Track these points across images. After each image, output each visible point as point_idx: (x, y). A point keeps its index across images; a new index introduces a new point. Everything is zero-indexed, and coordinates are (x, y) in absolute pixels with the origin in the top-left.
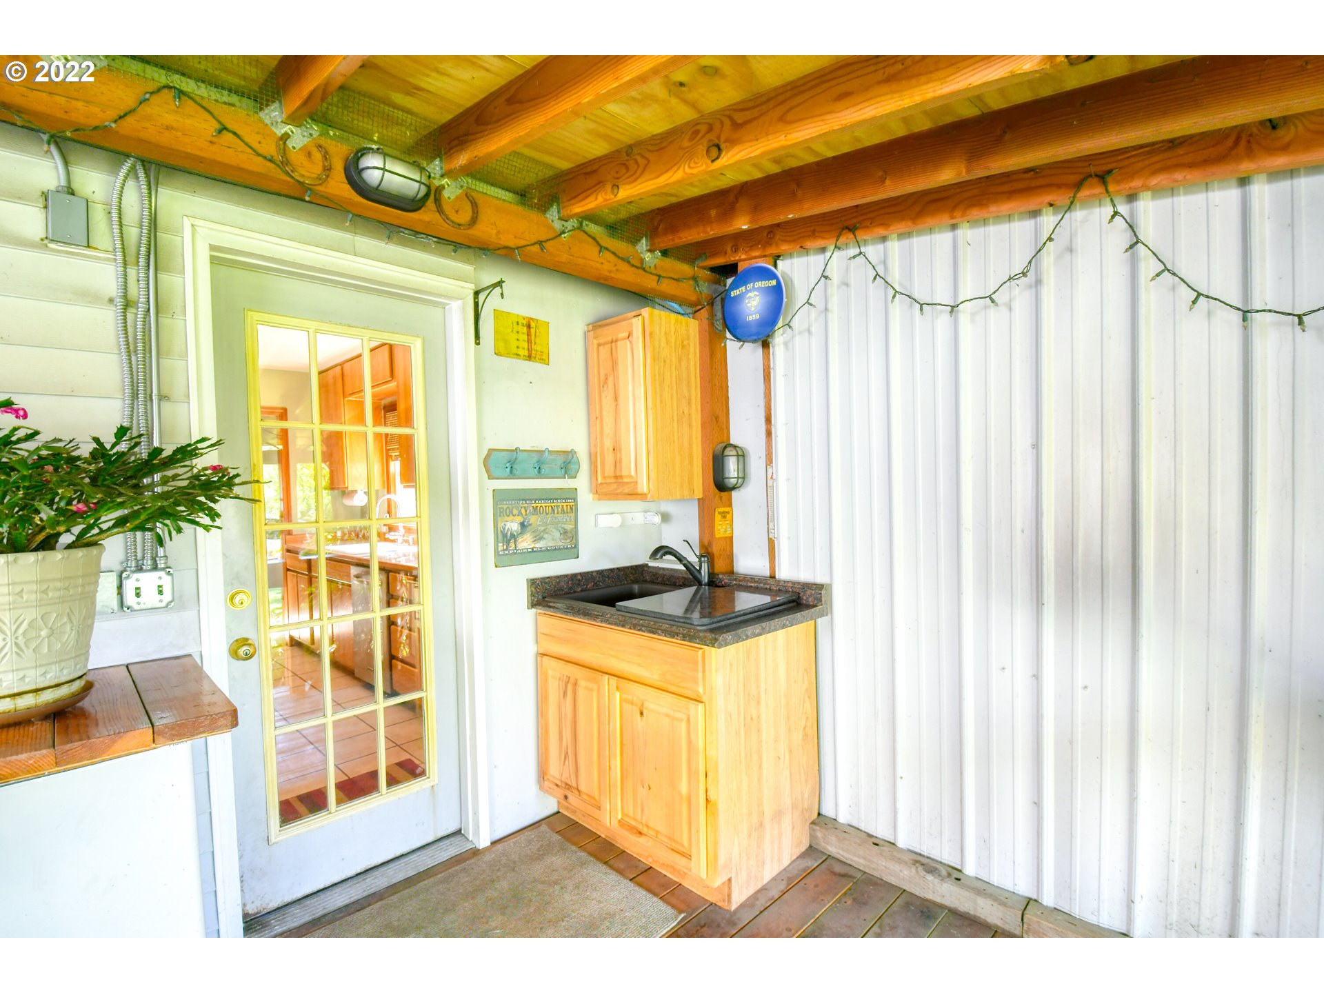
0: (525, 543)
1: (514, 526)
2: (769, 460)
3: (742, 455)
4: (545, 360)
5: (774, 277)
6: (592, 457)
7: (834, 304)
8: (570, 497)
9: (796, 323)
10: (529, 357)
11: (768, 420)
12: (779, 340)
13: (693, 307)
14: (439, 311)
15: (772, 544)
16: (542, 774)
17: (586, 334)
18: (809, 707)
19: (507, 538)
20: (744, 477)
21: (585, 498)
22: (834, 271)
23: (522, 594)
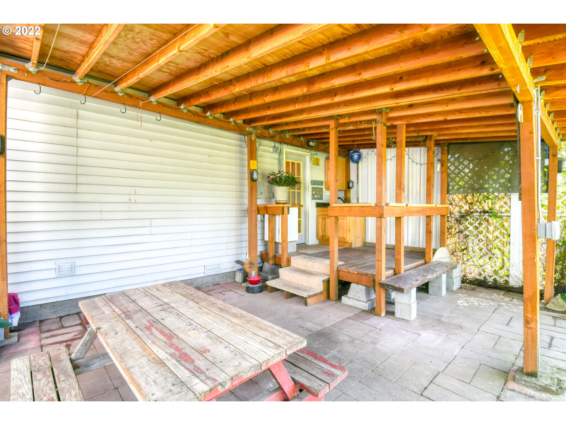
0: (316, 196)
1: (314, 193)
2: (358, 183)
3: (353, 182)
4: (319, 165)
5: (359, 152)
6: (326, 183)
7: (369, 157)
8: (322, 189)
9: (363, 160)
10: (317, 165)
11: (358, 176)
12: (360, 163)
13: (344, 157)
14: (304, 158)
15: (358, 198)
16: (317, 235)
17: (325, 160)
18: (364, 223)
19: (313, 195)
20: (353, 186)
21: (324, 190)
22: (369, 153)
23: (315, 205)
